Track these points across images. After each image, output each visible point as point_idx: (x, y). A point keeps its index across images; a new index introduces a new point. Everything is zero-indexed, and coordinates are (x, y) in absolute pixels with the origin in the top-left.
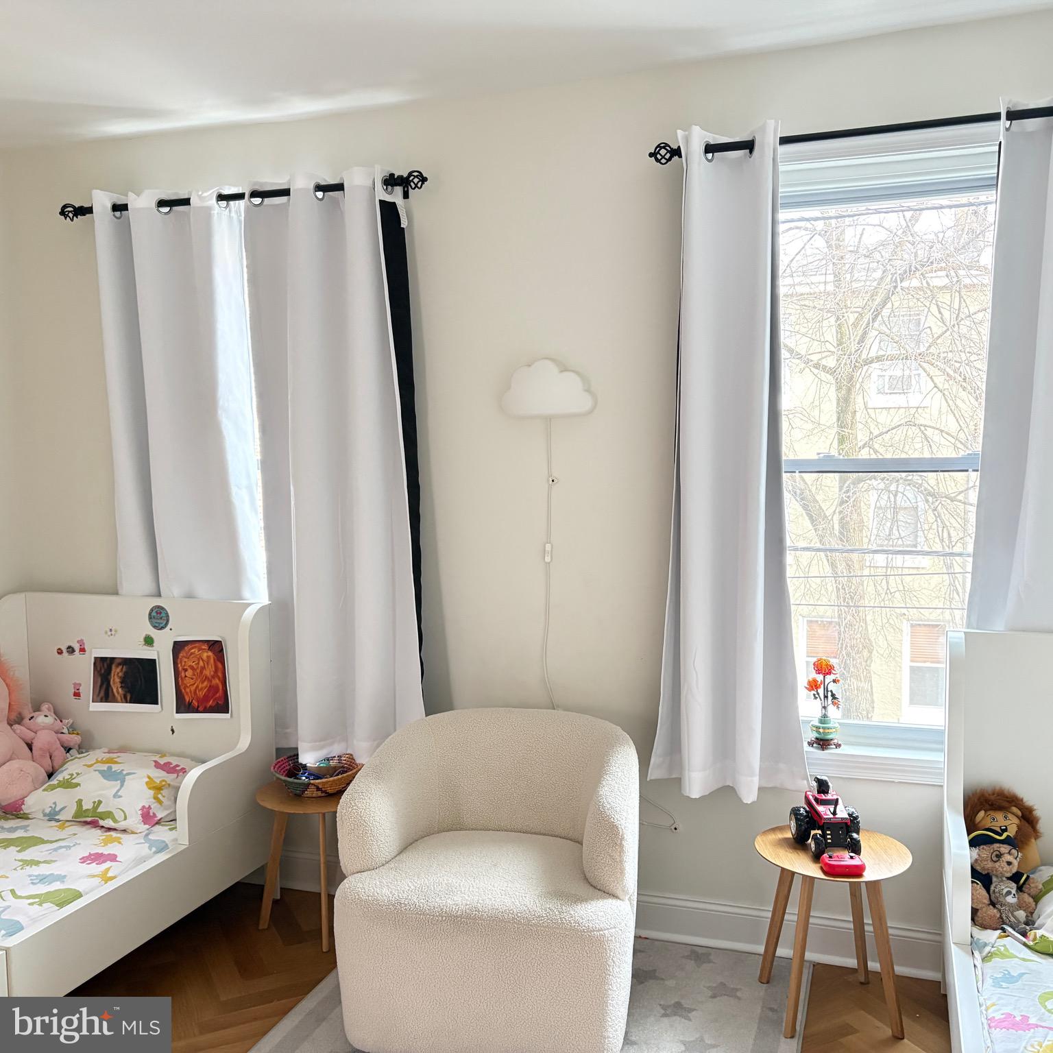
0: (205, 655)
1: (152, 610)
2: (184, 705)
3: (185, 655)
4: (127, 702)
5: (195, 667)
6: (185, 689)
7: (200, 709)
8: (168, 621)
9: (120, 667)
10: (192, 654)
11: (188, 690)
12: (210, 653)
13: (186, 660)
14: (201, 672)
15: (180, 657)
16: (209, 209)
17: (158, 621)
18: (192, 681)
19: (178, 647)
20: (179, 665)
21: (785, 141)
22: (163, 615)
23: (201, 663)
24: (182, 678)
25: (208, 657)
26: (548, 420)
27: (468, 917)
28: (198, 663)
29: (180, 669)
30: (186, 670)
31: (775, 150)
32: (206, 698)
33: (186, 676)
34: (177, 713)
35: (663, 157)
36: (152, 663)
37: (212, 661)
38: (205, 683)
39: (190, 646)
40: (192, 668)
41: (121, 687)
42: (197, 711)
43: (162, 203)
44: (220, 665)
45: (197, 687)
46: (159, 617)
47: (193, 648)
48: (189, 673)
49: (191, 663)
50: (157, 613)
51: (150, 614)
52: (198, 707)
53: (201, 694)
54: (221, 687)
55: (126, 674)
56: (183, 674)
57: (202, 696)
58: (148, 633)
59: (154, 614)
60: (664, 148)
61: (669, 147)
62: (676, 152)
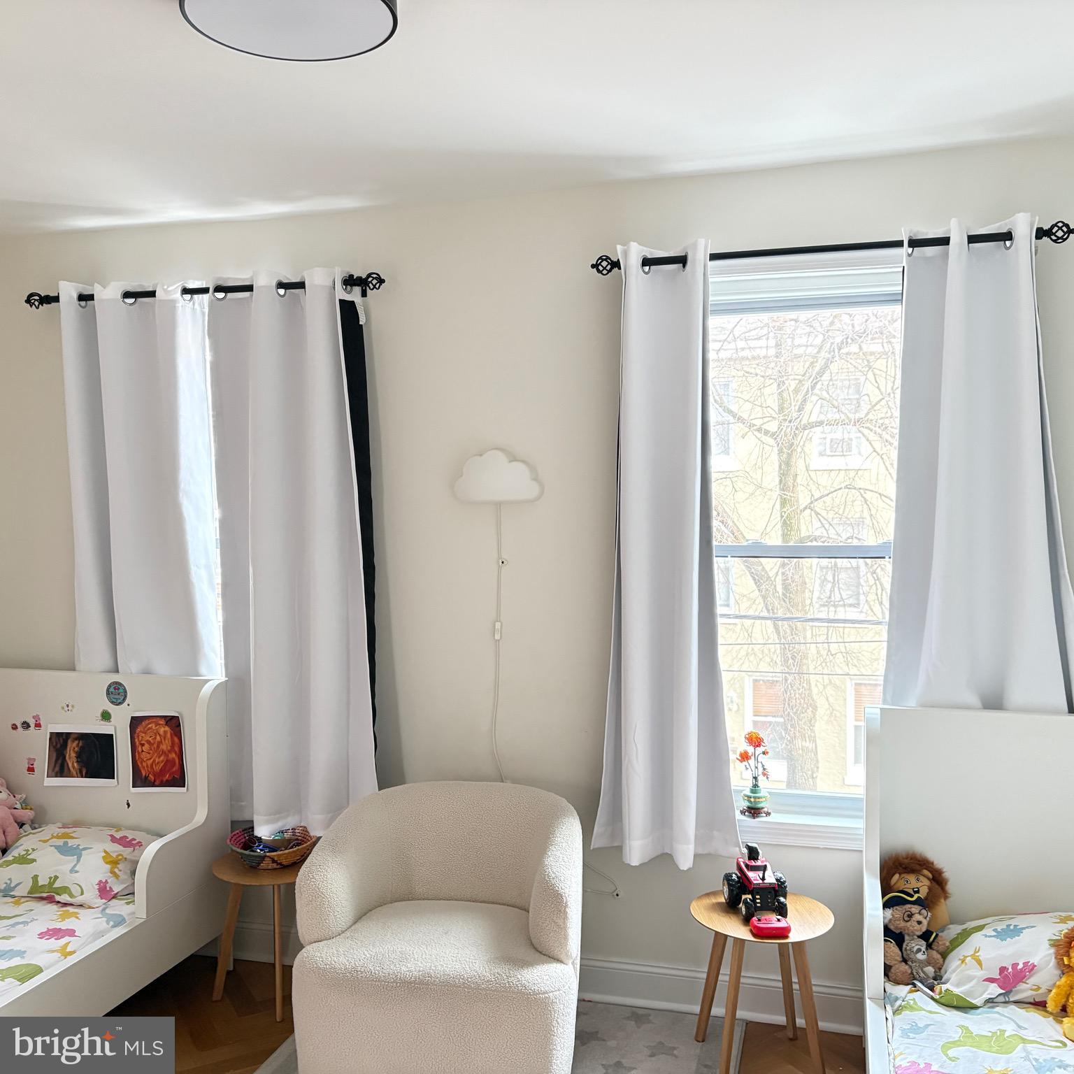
0: (162, 730)
1: (110, 686)
2: (140, 780)
3: (142, 730)
4: (82, 777)
5: (152, 742)
6: (142, 763)
7: (156, 783)
8: (126, 697)
9: (77, 742)
10: (149, 729)
11: (144, 764)
12: (167, 728)
13: (143, 735)
14: (158, 747)
15: (137, 732)
16: (174, 302)
17: (116, 697)
18: (148, 755)
19: (135, 722)
20: (136, 740)
21: (714, 257)
22: (121, 691)
23: (158, 738)
24: (139, 753)
25: (165, 732)
26: (498, 505)
27: (422, 983)
28: (155, 738)
29: (137, 743)
30: (143, 745)
31: (705, 266)
32: (162, 771)
33: (143, 751)
34: (133, 787)
35: (605, 268)
36: (109, 738)
37: (169, 735)
38: (162, 758)
39: (147, 722)
40: (149, 742)
41: (77, 762)
42: (154, 785)
43: (127, 295)
44: (176, 739)
45: (154, 761)
46: (117, 693)
47: (149, 724)
48: (146, 747)
49: (148, 738)
50: (115, 689)
51: (108, 690)
52: (155, 781)
53: (157, 768)
54: (177, 761)
55: (82, 749)
56: (140, 749)
57: (158, 771)
58: (106, 709)
59: (112, 690)
60: (606, 260)
61: (610, 259)
62: (616, 265)
